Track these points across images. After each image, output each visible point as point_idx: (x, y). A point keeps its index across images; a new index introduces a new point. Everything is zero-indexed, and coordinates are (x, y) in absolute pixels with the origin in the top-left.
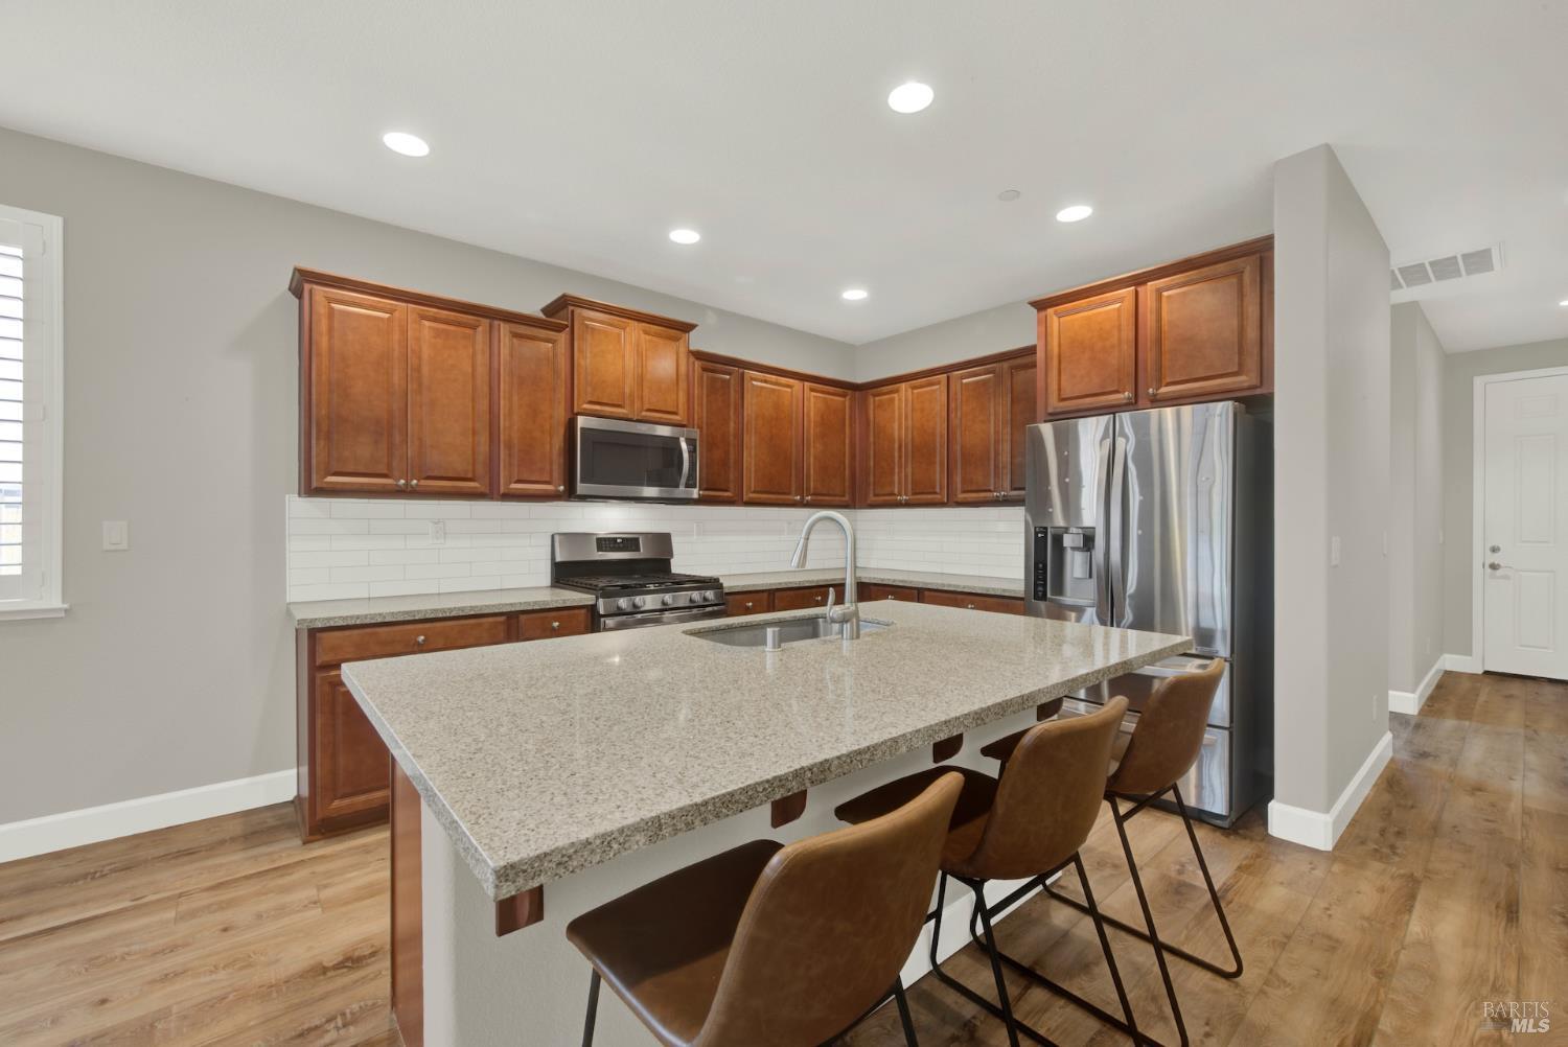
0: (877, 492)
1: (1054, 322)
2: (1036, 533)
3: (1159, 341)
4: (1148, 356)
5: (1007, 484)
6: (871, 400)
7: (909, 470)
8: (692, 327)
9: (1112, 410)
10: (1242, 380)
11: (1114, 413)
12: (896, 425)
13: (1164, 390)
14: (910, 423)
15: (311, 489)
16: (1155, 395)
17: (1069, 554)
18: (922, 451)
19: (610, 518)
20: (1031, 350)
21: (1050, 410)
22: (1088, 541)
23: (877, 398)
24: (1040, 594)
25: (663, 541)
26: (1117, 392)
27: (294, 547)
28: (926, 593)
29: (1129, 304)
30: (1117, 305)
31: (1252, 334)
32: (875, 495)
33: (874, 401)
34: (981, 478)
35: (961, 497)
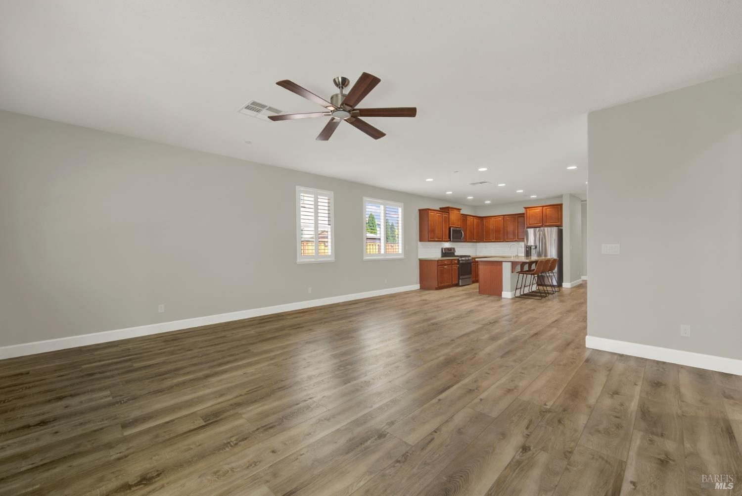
1: (528, 211)
2: (525, 247)
3: (546, 216)
4: (544, 219)
6: (485, 220)
7: (494, 235)
8: (461, 209)
9: (539, 227)
10: (558, 224)
12: (491, 226)
14: (494, 225)
15: (421, 240)
16: (545, 225)
17: (532, 250)
18: (497, 231)
19: (447, 245)
20: (524, 214)
21: (527, 226)
22: (536, 247)
25: (454, 249)
26: (538, 224)
27: (419, 250)
29: (541, 211)
30: (538, 210)
31: (560, 217)
34: (511, 236)
35: (507, 240)
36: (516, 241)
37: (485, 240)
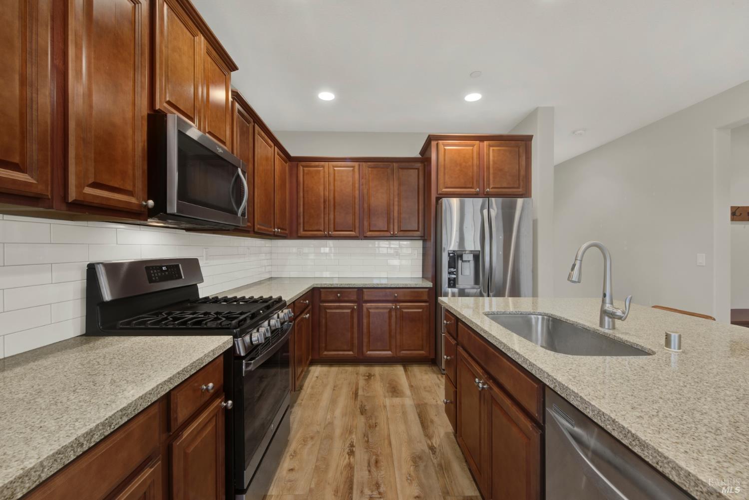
0: (305, 229)
2: (449, 254)
3: (489, 167)
5: (396, 228)
6: (301, 168)
7: (332, 217)
8: (235, 66)
10: (520, 191)
11: (488, 198)
12: (321, 188)
13: (491, 190)
14: (332, 188)
16: (487, 192)
18: (341, 204)
21: (439, 192)
22: (476, 257)
23: (305, 169)
24: (452, 285)
25: (193, 265)
26: (471, 188)
28: (364, 290)
29: (475, 148)
30: (469, 147)
32: (304, 230)
33: (303, 170)
34: (381, 224)
35: (369, 234)
36: (393, 237)
37: (302, 233)
